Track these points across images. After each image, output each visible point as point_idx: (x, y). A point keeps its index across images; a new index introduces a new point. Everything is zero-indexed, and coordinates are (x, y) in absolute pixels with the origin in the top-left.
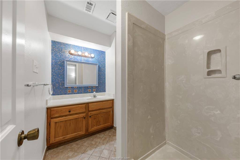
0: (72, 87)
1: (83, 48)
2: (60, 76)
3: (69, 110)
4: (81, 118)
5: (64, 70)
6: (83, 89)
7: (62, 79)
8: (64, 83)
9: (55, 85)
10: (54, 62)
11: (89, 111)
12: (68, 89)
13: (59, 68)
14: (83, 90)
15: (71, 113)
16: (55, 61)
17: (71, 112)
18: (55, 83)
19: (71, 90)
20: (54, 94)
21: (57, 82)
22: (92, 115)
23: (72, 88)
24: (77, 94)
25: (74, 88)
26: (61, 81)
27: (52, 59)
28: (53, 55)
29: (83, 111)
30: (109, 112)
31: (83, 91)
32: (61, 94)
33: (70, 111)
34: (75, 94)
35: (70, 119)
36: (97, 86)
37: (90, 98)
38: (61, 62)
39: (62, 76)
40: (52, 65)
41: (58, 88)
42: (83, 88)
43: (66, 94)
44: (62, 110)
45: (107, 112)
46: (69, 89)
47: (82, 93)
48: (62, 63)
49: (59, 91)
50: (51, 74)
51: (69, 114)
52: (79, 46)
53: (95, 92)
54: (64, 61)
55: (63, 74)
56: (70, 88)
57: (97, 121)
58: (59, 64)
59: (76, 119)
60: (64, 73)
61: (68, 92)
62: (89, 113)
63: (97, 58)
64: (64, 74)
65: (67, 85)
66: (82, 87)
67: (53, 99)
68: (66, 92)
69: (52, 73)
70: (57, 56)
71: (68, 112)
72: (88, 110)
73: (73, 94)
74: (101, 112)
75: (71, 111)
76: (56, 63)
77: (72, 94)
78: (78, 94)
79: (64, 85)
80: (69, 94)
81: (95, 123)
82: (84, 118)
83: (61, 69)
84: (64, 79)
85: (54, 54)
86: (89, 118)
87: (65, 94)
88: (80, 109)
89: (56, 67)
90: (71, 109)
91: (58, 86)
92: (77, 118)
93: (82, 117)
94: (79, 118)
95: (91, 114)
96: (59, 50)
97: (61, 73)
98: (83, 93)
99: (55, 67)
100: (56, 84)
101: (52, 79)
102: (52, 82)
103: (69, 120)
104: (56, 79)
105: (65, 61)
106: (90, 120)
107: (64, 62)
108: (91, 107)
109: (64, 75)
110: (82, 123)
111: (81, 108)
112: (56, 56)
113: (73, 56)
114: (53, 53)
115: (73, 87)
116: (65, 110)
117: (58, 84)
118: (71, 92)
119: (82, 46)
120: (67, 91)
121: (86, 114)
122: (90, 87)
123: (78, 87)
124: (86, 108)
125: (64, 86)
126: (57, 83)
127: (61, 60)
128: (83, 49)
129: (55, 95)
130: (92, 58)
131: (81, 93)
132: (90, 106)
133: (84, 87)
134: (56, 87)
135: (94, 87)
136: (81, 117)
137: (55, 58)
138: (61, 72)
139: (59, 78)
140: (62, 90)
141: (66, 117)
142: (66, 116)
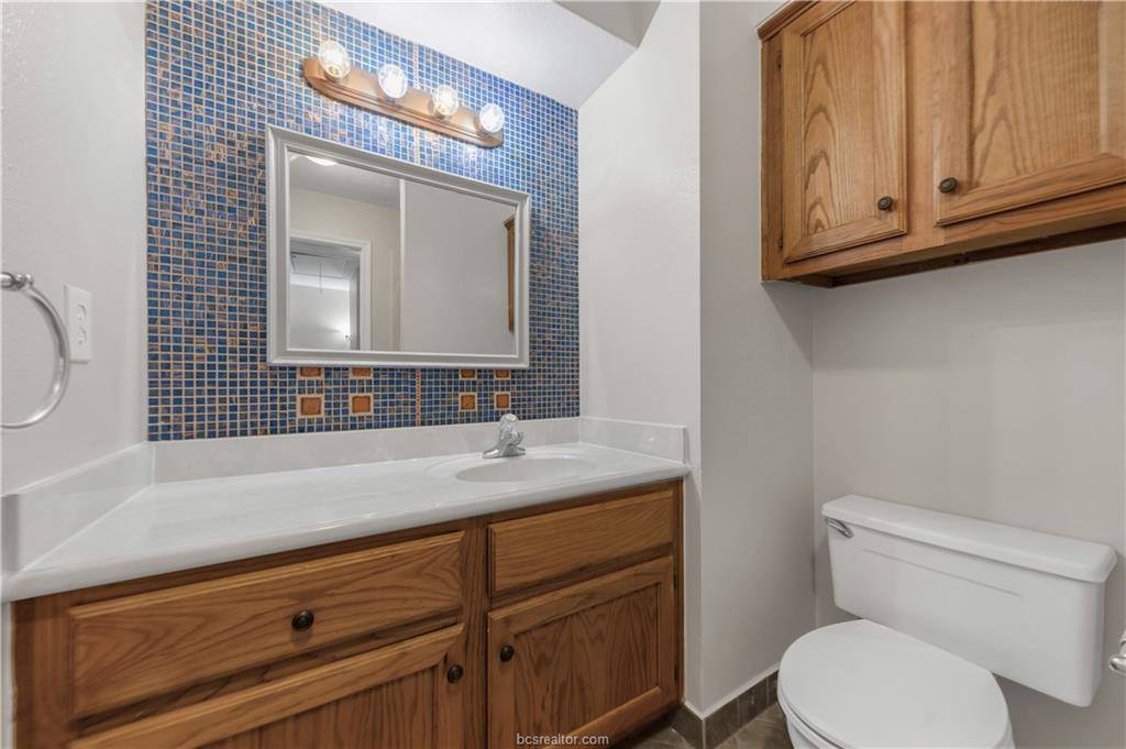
0: (328, 370)
1: (416, 52)
2: (222, 266)
3: (291, 611)
4: (423, 671)
5: (263, 222)
6: (418, 386)
7: (243, 293)
8: (264, 335)
9: (177, 349)
10: (169, 140)
11: (493, 596)
12: (302, 383)
13: (221, 199)
14: (418, 393)
15: (320, 634)
16: (178, 131)
17: (315, 629)
18: (177, 331)
19: (322, 396)
20: (177, 427)
21: (201, 324)
22: (516, 636)
23: (327, 375)
24: (369, 426)
25: (351, 377)
26: (233, 317)
27: (149, 106)
28: (159, 76)
29: (440, 604)
30: (651, 592)
31: (418, 407)
32: (233, 425)
33: (302, 623)
34: (353, 427)
35: (302, 708)
36: (525, 365)
37: (474, 460)
38: (231, 143)
39: (243, 269)
40: (149, 160)
41: (211, 375)
42: (418, 380)
43: (284, 431)
44: (210, 618)
45: (637, 591)
46: (310, 383)
47: (413, 424)
48: (241, 153)
49: (222, 401)
50: (144, 245)
51: (291, 649)
52: (386, 30)
53: (513, 417)
54: (257, 136)
55: (253, 253)
56: (314, 379)
57: (563, 688)
58: (221, 166)
59: (368, 691)
60: (263, 247)
61: (299, 416)
62: (497, 615)
63: (519, 152)
64: (264, 255)
65: (289, 350)
66: (413, 370)
67: (166, 474)
68: (283, 407)
69: (150, 240)
70: (198, 92)
71: (289, 623)
72: (481, 589)
73: (337, 428)
74: (591, 595)
75: (318, 616)
76: (189, 151)
77: (328, 429)
78: (377, 427)
79: (264, 351)
80: (311, 430)
81: (543, 707)
82: (454, 675)
83: (231, 210)
84: (263, 295)
85: (171, 63)
86: (495, 660)
87: (274, 432)
88: (409, 588)
89: (190, 185)
90: (321, 593)
91: (211, 358)
92: (378, 687)
93: (433, 668)
94: (400, 680)
95: (507, 621)
96: (220, 40)
97: (232, 243)
98: (418, 419)
99: (176, 183)
100: (189, 341)
101: (150, 294)
102: (152, 321)
103: (297, 716)
104: (189, 297)
105: (270, 137)
106: (504, 681)
107: (262, 150)
108: (514, 559)
109: (264, 263)
110: (434, 728)
111: (418, 573)
112: (188, 89)
113: (335, 111)
114: (164, 56)
115: (337, 369)
116: (251, 609)
117: (210, 341)
118: (323, 415)
119: (408, 38)
120: (293, 407)
121: (468, 627)
122: (471, 372)
123: (376, 369)
124: (463, 572)
125: (264, 360)
126: (200, 332)
127: (236, 132)
128: (416, 63)
129: (178, 437)
130: (489, 142)
131: (406, 424)
132: (498, 551)
133: (423, 370)
134: (189, 366)
135: (500, 372)
136: (417, 668)
137: (180, 100)
138: (232, 234)
139: (222, 283)
140: (244, 392)
141: (264, 681)
142: (262, 672)
